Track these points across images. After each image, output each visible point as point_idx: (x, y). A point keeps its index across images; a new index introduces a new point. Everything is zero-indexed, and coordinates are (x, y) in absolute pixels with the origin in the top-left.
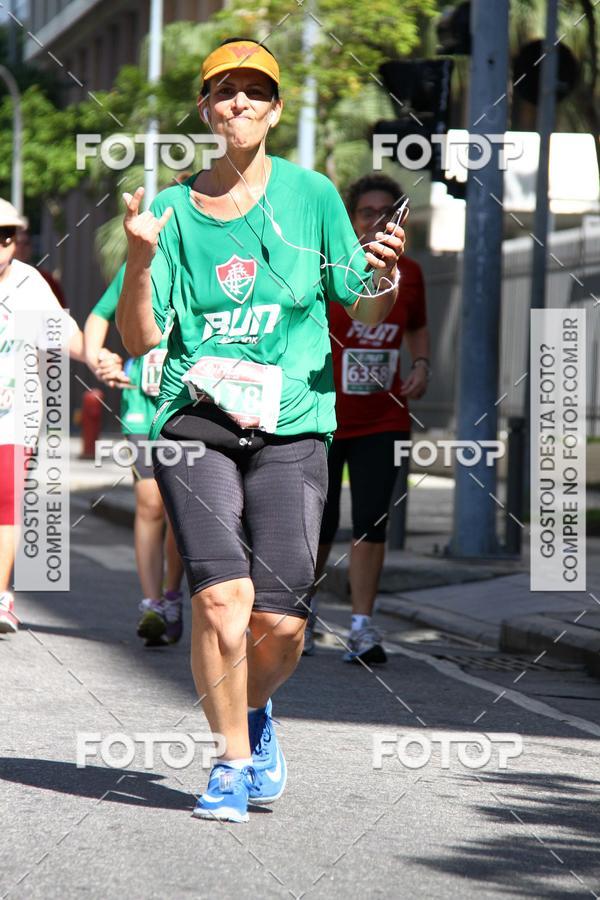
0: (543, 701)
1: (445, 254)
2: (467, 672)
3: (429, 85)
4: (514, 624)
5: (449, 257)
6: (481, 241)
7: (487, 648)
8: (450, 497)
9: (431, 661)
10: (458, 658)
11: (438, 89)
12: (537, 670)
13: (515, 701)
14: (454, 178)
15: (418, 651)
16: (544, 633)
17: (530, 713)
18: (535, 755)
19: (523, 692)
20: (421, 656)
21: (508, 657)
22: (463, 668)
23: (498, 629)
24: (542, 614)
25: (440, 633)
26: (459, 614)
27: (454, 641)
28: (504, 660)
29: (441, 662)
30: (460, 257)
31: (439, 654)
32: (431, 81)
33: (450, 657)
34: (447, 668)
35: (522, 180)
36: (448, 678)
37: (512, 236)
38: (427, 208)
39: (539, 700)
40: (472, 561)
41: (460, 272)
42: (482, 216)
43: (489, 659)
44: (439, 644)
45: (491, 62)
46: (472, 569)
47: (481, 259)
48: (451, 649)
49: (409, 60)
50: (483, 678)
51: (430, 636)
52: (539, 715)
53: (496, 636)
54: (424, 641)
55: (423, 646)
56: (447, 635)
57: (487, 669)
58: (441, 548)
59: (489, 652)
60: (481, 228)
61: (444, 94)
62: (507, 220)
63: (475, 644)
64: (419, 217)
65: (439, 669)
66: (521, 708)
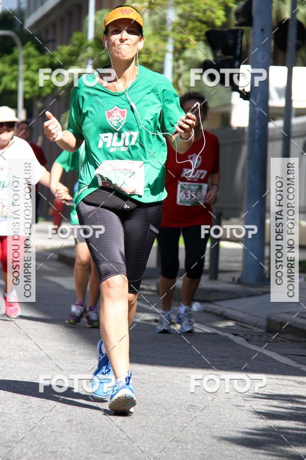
0: (288, 358)
1: (239, 128)
2: (249, 343)
3: (232, 42)
4: (273, 318)
5: (241, 130)
6: (257, 122)
7: (259, 330)
8: (241, 253)
9: (231, 337)
10: (245, 335)
11: (235, 44)
12: (285, 341)
13: (274, 357)
14: (244, 90)
15: (224, 332)
17: (281, 363)
18: (284, 385)
19: (278, 353)
20: (226, 334)
21: (270, 335)
22: (247, 340)
23: (265, 320)
24: (288, 313)
25: (236, 323)
26: (245, 313)
27: (242, 326)
28: (269, 337)
29: (236, 337)
30: (246, 130)
31: (235, 333)
32: (232, 40)
33: (240, 334)
34: (239, 340)
35: (278, 91)
36: (239, 345)
37: (274, 119)
38: (229, 105)
39: (286, 357)
40: (252, 286)
41: (247, 138)
42: (258, 110)
43: (261, 336)
44: (235, 328)
45: (263, 30)
46: (252, 290)
47: (257, 131)
48: (241, 330)
49: (220, 29)
51: (231, 324)
52: (286, 365)
53: (264, 324)
54: (228, 326)
55: (227, 329)
56: (239, 323)
57: (259, 341)
58: (236, 279)
59: (261, 332)
60: (258, 116)
61: (239, 47)
62: (271, 111)
63: (254, 328)
64: (224, 109)
65: (236, 341)
66: (276, 361)
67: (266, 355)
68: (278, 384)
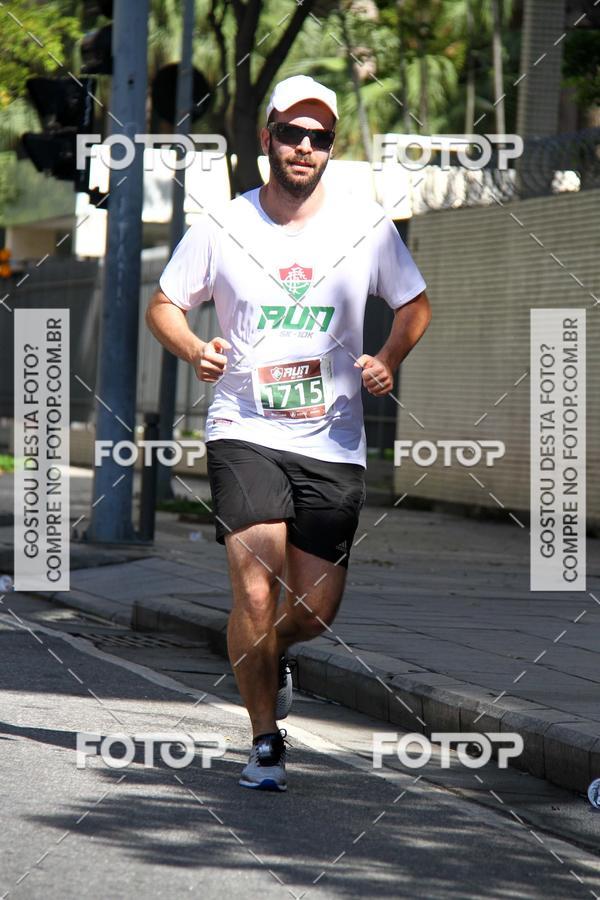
0: (170, 676)
1: (88, 259)
2: (100, 649)
3: (75, 100)
4: (145, 604)
5: (91, 261)
6: (121, 248)
7: (119, 627)
8: (90, 486)
9: (68, 638)
10: (92, 635)
11: (82, 105)
12: (165, 647)
13: (144, 676)
14: (97, 189)
15: (56, 629)
16: (172, 613)
17: (157, 686)
18: (161, 725)
19: (151, 668)
20: (57, 634)
21: (138, 635)
22: (97, 645)
23: (131, 609)
24: (172, 595)
25: (77, 613)
26: (95, 595)
27: (89, 620)
28: (135, 638)
29: (76, 639)
30: (102, 262)
31: (77, 632)
32: (75, 98)
33: (84, 634)
34: (82, 645)
35: (160, 185)
36: (79, 653)
37: (150, 245)
38: (72, 216)
39: (165, 674)
40: (109, 546)
41: (102, 276)
42: (122, 226)
43: (121, 637)
44: (76, 623)
45: (131, 82)
46: (109, 553)
47: (121, 266)
48: (87, 627)
49: (55, 78)
50: (114, 654)
51: (67, 615)
52: (165, 689)
53: (129, 615)
54: (62, 620)
55: (61, 624)
56: (84, 614)
57: (119, 646)
58: (80, 534)
59: (121, 631)
60: (122, 237)
61: (88, 110)
62: (145, 230)
63: (108, 622)
64: (63, 224)
65: (75, 646)
66: (149, 682)
67: (130, 672)
68: (149, 724)
